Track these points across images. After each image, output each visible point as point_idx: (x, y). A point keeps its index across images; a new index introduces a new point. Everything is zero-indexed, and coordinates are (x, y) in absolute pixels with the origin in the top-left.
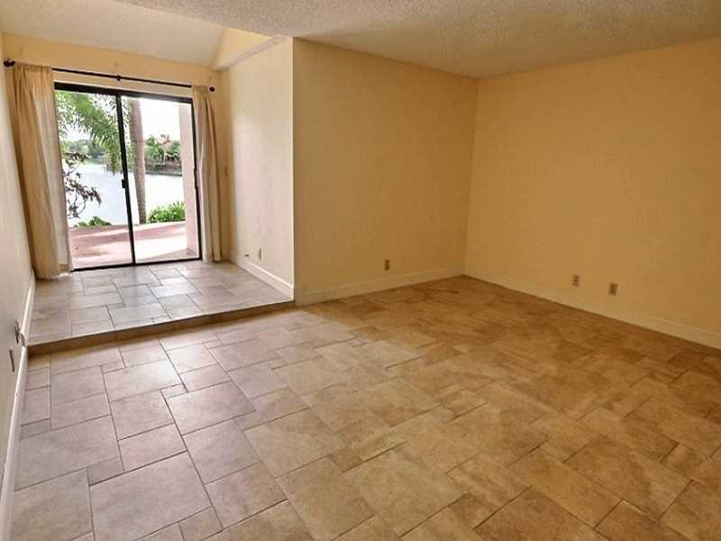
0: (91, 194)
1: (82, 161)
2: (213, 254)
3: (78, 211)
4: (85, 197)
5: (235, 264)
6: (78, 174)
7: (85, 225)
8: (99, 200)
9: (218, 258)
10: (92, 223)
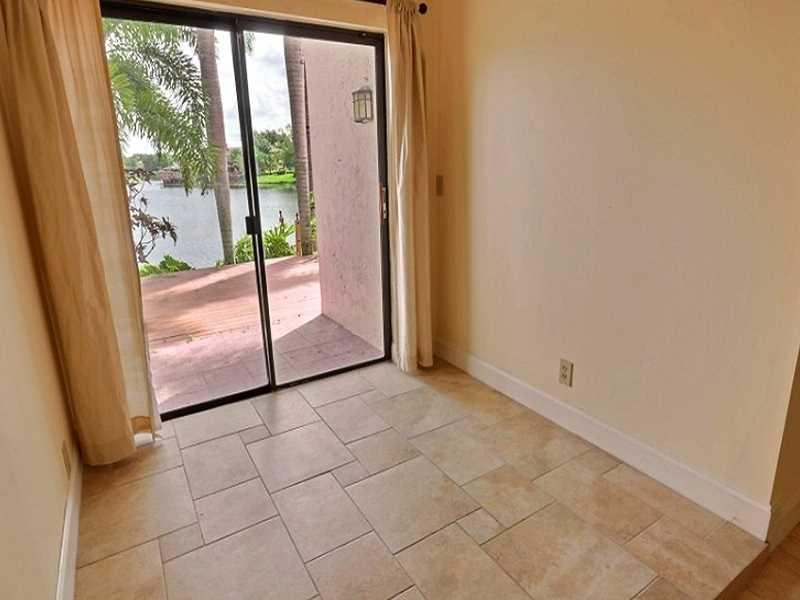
0: (163, 228)
1: (147, 180)
2: (419, 355)
3: (145, 252)
4: (154, 232)
5: (464, 372)
6: (143, 200)
7: (154, 268)
8: (174, 235)
9: (428, 362)
10: (163, 264)
